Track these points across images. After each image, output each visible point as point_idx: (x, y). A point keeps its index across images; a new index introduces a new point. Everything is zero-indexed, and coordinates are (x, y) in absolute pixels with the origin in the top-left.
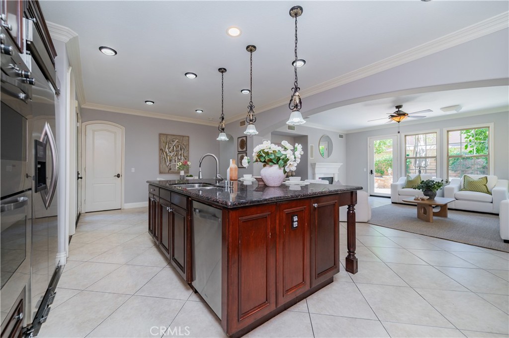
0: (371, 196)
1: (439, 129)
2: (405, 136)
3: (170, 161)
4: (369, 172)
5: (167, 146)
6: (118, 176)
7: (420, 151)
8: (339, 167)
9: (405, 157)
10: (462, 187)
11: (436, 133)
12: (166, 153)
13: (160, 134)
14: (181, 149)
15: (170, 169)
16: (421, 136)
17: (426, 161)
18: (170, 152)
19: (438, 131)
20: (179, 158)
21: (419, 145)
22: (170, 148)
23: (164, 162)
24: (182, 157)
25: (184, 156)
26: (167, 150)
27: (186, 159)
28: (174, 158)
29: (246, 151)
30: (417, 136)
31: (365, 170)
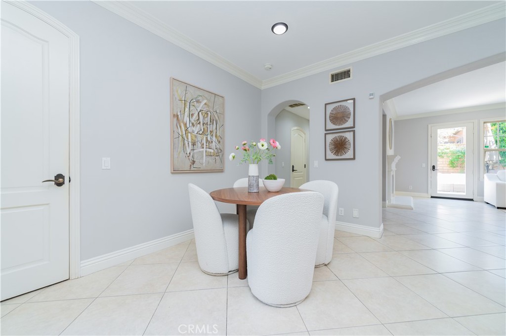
0: (432, 197)
3: (194, 144)
4: (430, 167)
5: (187, 109)
6: (59, 180)
12: (185, 125)
13: (174, 80)
14: (212, 121)
15: (194, 162)
18: (193, 125)
20: (209, 139)
22: (192, 115)
23: (181, 144)
24: (214, 138)
25: (216, 137)
26: (186, 119)
27: (219, 142)
28: (199, 137)
29: (354, 127)
31: (424, 165)
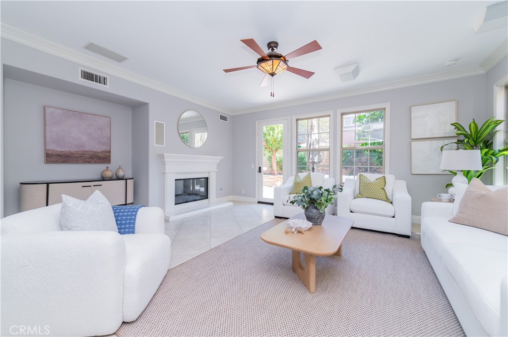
0: (259, 202)
1: (333, 111)
2: (297, 120)
4: (257, 169)
7: (314, 142)
8: (219, 161)
9: (297, 149)
10: (357, 192)
11: (329, 116)
16: (315, 121)
17: (319, 154)
19: (331, 113)
21: (313, 133)
30: (310, 120)
31: (253, 166)
